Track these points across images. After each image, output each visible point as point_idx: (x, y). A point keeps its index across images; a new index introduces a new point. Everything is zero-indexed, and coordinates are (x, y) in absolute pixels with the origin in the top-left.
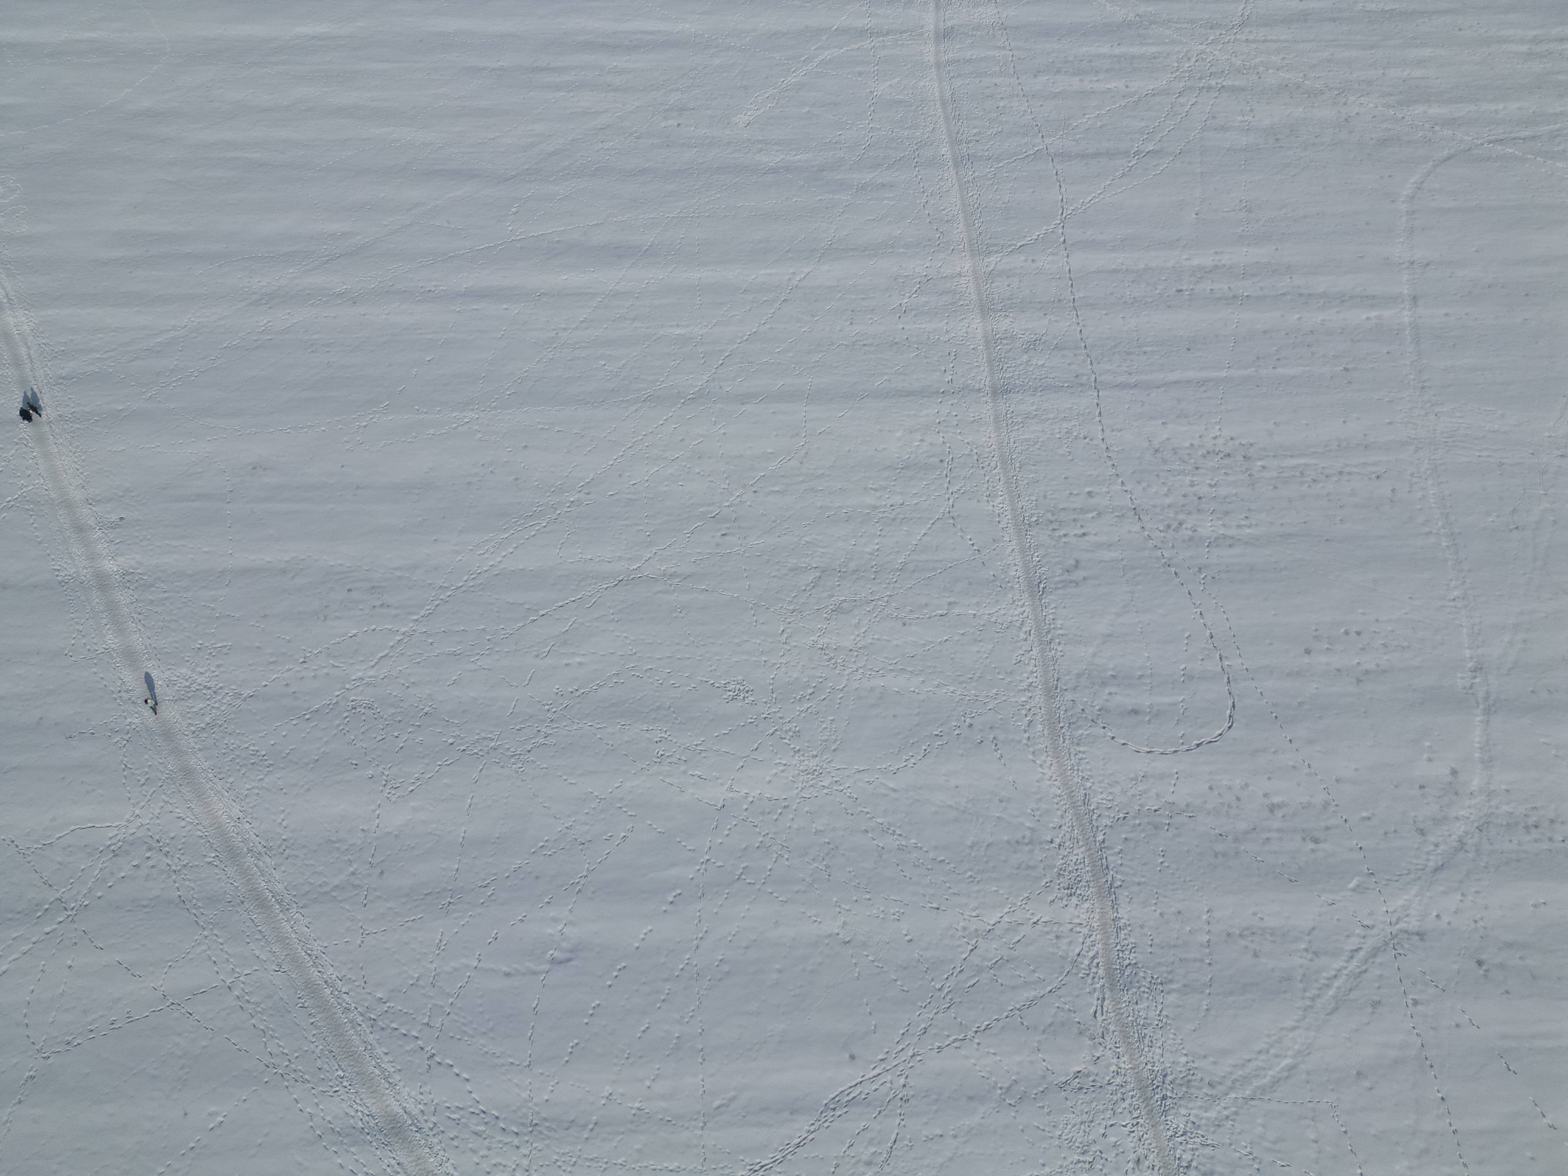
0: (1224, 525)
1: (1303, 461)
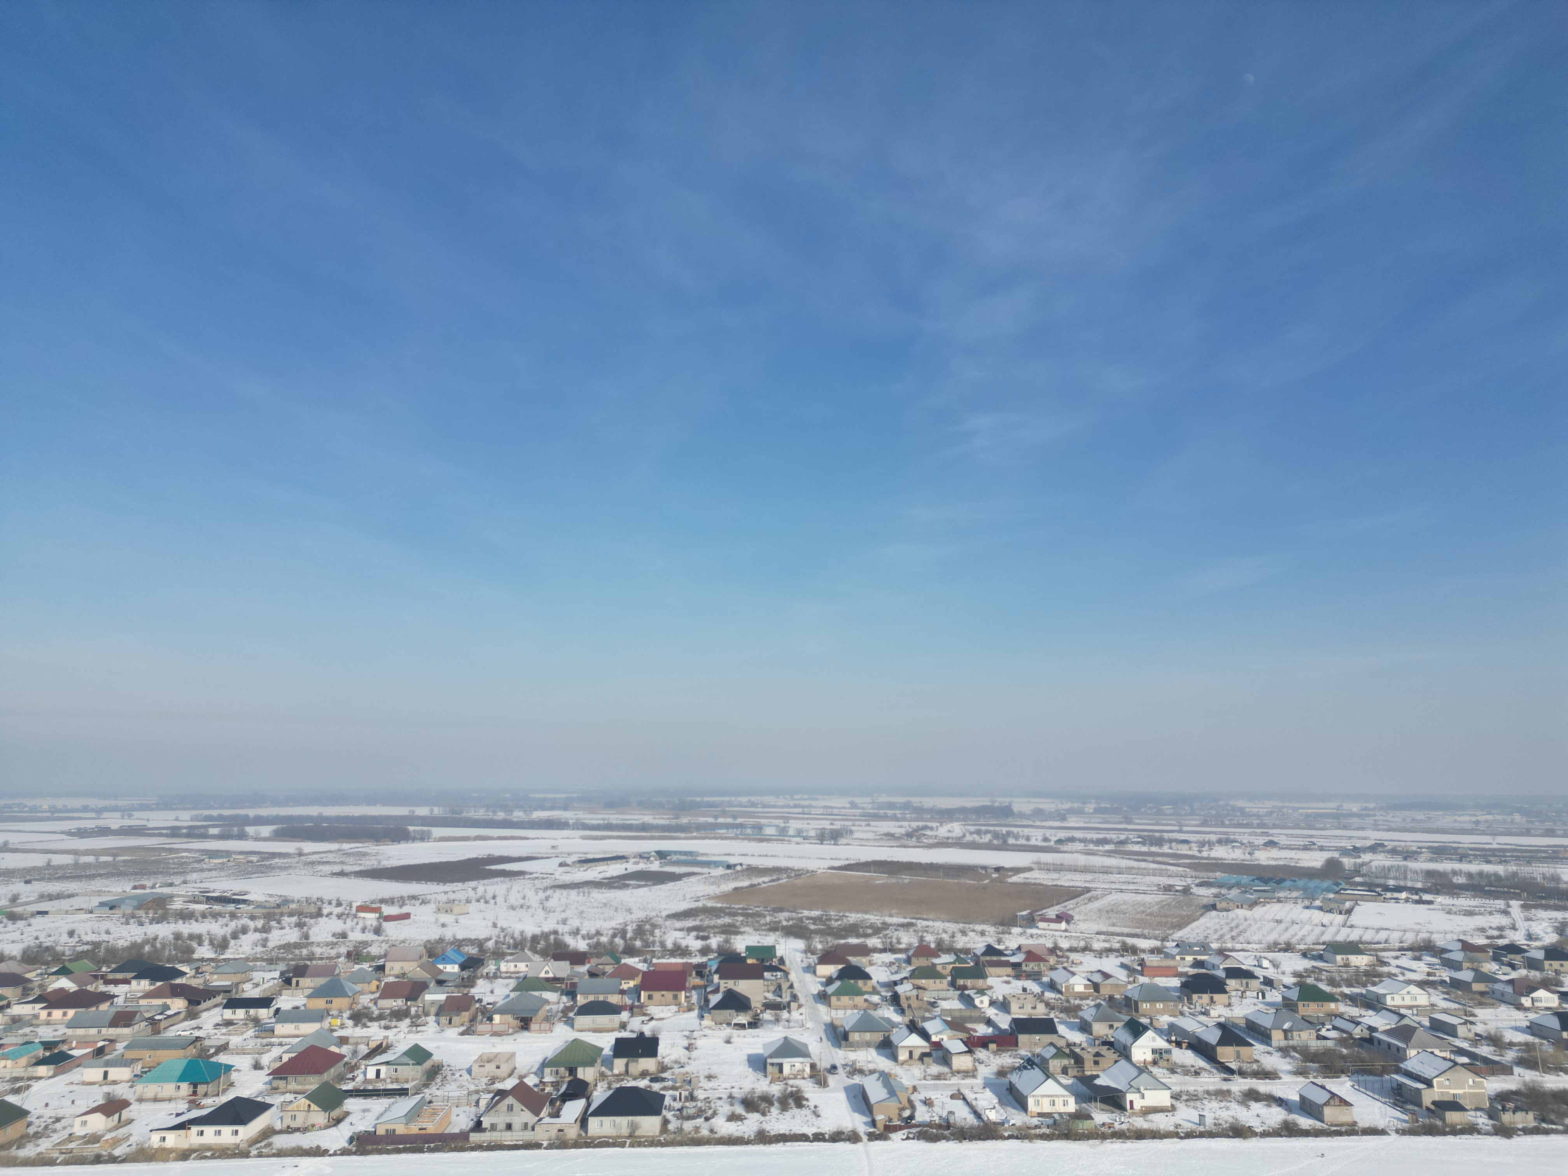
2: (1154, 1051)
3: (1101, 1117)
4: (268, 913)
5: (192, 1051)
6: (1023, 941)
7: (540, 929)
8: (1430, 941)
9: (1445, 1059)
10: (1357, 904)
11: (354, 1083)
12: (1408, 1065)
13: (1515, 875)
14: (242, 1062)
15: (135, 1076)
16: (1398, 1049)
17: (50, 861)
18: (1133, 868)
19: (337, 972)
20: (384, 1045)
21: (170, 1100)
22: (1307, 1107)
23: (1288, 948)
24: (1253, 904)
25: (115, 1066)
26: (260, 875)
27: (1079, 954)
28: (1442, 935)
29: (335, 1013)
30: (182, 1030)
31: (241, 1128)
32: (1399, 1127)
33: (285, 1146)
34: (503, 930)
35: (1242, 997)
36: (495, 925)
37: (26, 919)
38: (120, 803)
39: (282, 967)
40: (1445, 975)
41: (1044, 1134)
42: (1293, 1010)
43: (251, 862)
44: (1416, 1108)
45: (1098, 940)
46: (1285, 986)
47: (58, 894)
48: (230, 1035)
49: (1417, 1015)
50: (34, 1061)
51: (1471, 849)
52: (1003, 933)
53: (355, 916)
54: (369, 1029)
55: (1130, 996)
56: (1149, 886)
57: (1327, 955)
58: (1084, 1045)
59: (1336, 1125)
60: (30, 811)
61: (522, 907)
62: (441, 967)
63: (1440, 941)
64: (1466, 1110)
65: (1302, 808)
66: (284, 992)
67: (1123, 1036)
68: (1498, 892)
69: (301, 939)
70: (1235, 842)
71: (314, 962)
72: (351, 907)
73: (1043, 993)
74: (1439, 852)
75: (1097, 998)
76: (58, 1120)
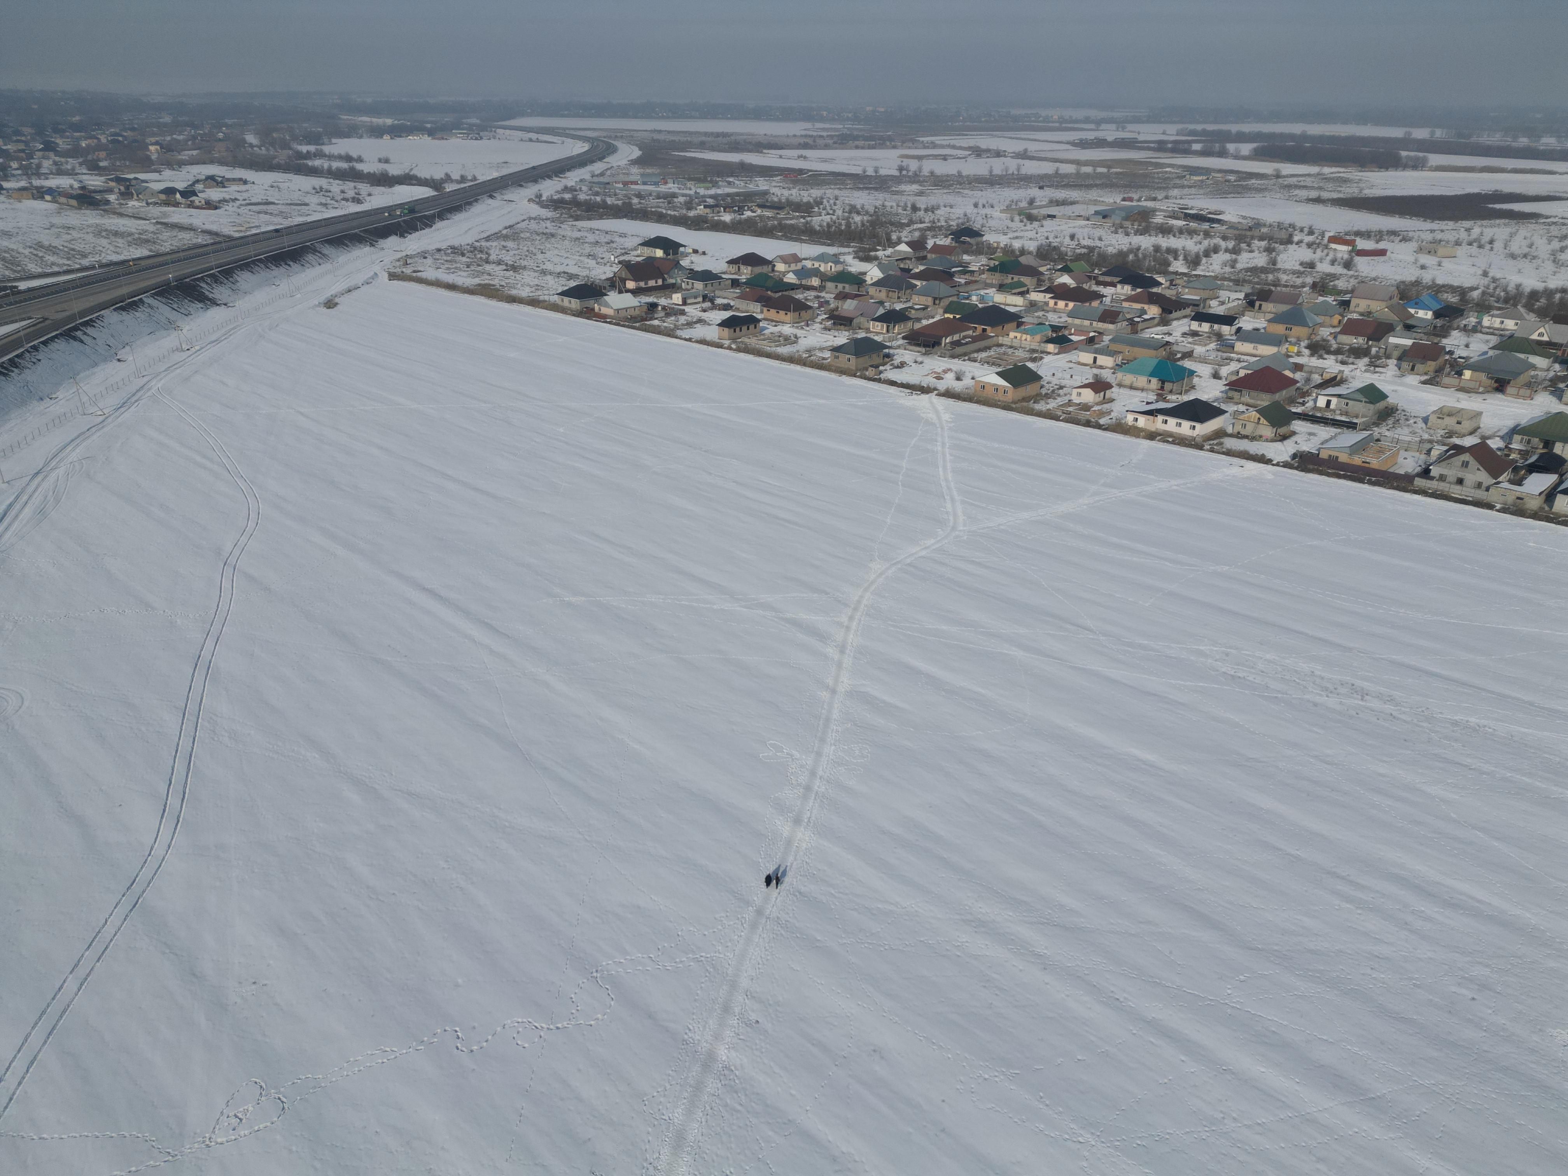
4: (1239, 235)
5: (1162, 353)
7: (1543, 285)
11: (1303, 408)
14: (1204, 370)
15: (1117, 365)
17: (1058, 169)
19: (1300, 301)
20: (1338, 378)
21: (1142, 390)
25: (1102, 355)
26: (1236, 195)
29: (1293, 340)
30: (1155, 333)
31: (1198, 426)
33: (1234, 448)
34: (1494, 280)
36: (1485, 274)
37: (1039, 221)
38: (1115, 115)
39: (1247, 289)
43: (1229, 181)
47: (1063, 201)
48: (1195, 344)
50: (1045, 339)
53: (1326, 247)
54: (1325, 361)
60: (1044, 121)
61: (1525, 256)
62: (1412, 311)
66: (1247, 313)
69: (1268, 264)
71: (1279, 288)
72: (1323, 237)
76: (1061, 388)
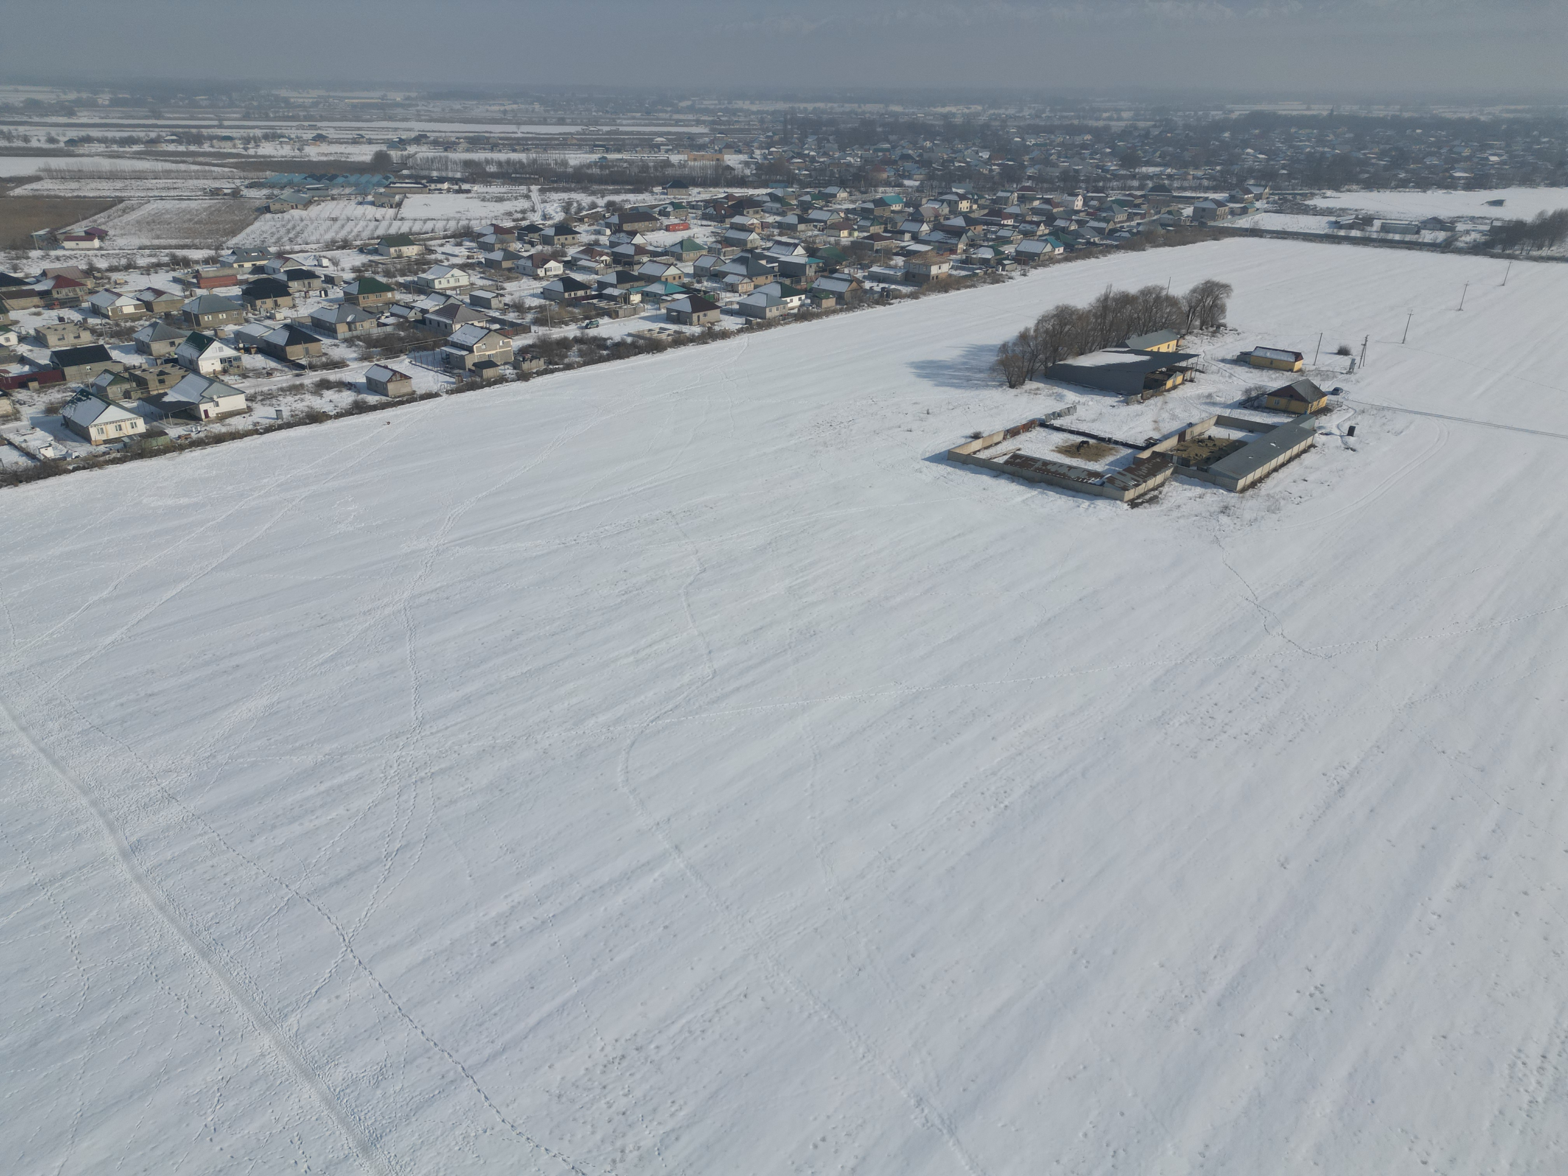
0: (660, 1123)
1: (684, 1021)
2: (222, 361)
3: (175, 431)
6: (47, 265)
8: (469, 228)
9: (482, 328)
10: (405, 197)
12: (456, 337)
13: (535, 161)
16: (446, 325)
18: (170, 171)
22: (373, 386)
23: (345, 245)
24: (307, 204)
27: (122, 273)
28: (478, 221)
32: (449, 388)
35: (305, 297)
40: (481, 257)
41: (114, 458)
42: (354, 304)
44: (461, 371)
45: (142, 255)
46: (345, 282)
49: (460, 294)
51: (501, 139)
52: (18, 258)
55: (189, 310)
56: (192, 190)
57: (382, 249)
58: (145, 366)
59: (399, 397)
63: (477, 227)
64: (498, 366)
65: (349, 98)
67: (188, 351)
68: (521, 178)
70: (283, 137)
73: (85, 320)
74: (475, 142)
75: (151, 317)
